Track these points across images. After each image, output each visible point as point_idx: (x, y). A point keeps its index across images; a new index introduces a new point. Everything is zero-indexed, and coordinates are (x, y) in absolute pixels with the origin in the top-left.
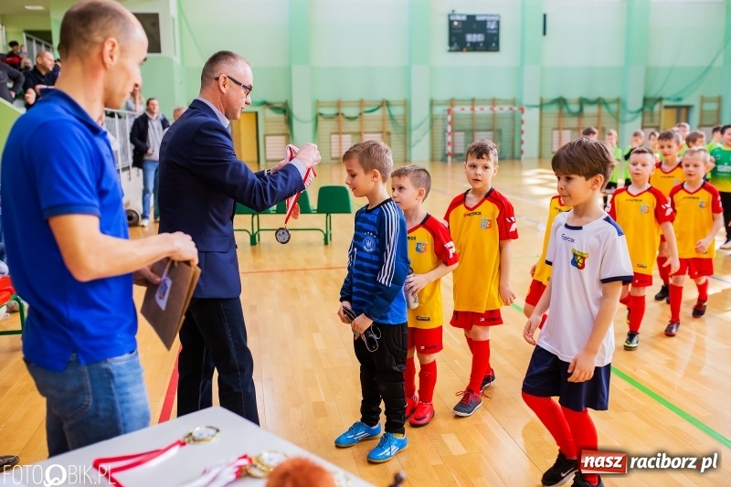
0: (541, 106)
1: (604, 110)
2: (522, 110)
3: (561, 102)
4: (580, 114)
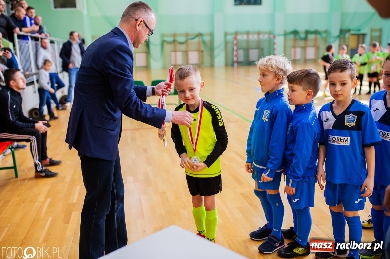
0: (285, 35)
1: (319, 36)
2: (274, 37)
3: (295, 32)
4: (306, 39)
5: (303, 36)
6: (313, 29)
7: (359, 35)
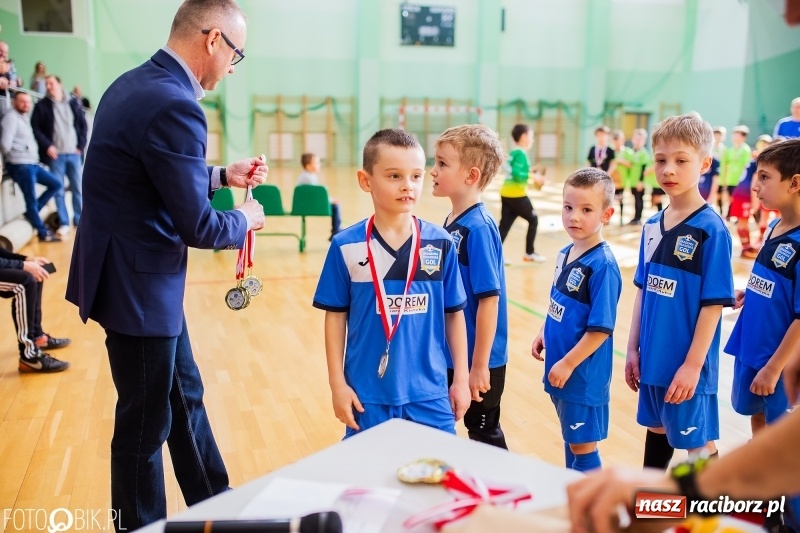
0: (499, 108)
1: (564, 114)
2: (479, 112)
3: (519, 104)
4: (539, 117)
5: (534, 111)
6: (552, 99)
7: (639, 114)
